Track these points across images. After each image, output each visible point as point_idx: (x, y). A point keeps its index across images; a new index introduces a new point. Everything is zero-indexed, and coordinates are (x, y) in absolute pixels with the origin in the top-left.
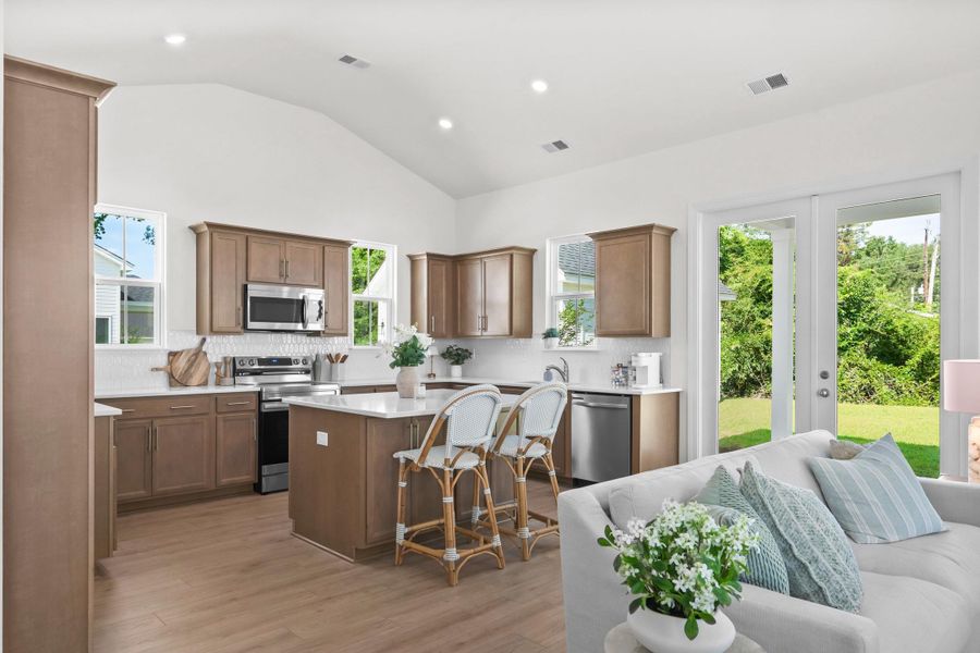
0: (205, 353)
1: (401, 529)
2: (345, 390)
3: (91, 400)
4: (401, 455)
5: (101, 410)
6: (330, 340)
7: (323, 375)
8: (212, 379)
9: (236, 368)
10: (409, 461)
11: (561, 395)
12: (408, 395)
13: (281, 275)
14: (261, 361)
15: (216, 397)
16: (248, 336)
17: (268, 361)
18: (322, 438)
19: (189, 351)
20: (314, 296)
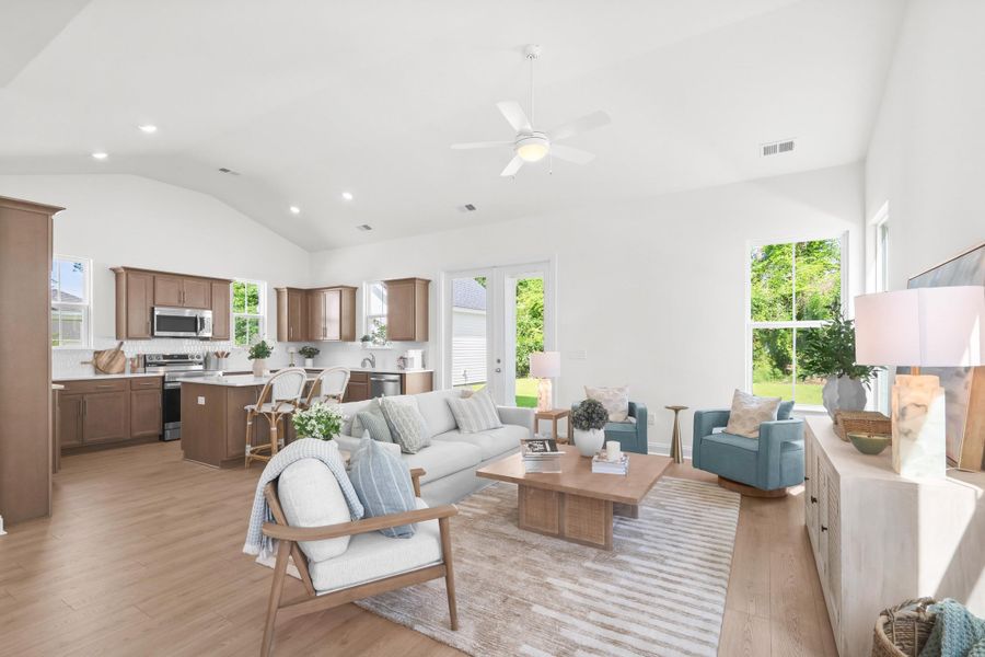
0: (123, 352)
1: (249, 448)
2: (225, 374)
3: (50, 382)
4: (248, 407)
5: (55, 386)
6: (218, 343)
7: (212, 365)
8: (128, 368)
9: (146, 362)
10: (253, 410)
11: (346, 373)
12: (260, 375)
13: (180, 301)
14: (165, 357)
15: (131, 380)
16: (156, 340)
17: (171, 357)
18: (201, 401)
19: (110, 350)
20: (208, 315)
